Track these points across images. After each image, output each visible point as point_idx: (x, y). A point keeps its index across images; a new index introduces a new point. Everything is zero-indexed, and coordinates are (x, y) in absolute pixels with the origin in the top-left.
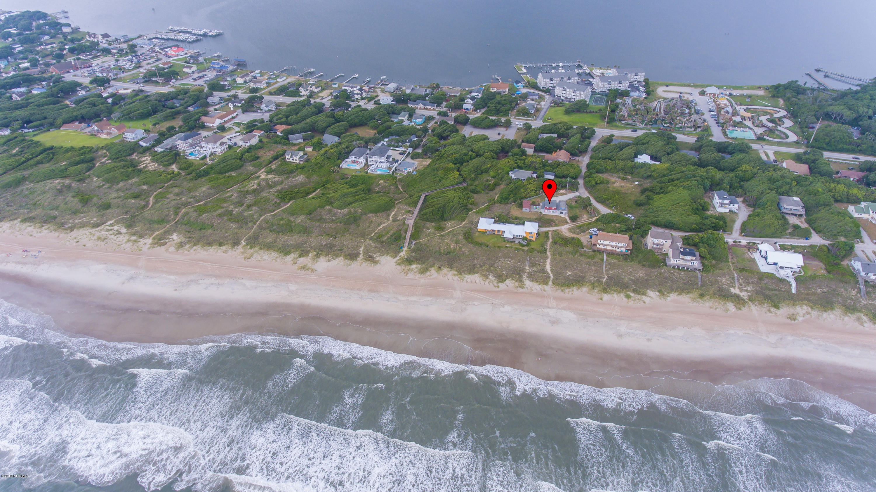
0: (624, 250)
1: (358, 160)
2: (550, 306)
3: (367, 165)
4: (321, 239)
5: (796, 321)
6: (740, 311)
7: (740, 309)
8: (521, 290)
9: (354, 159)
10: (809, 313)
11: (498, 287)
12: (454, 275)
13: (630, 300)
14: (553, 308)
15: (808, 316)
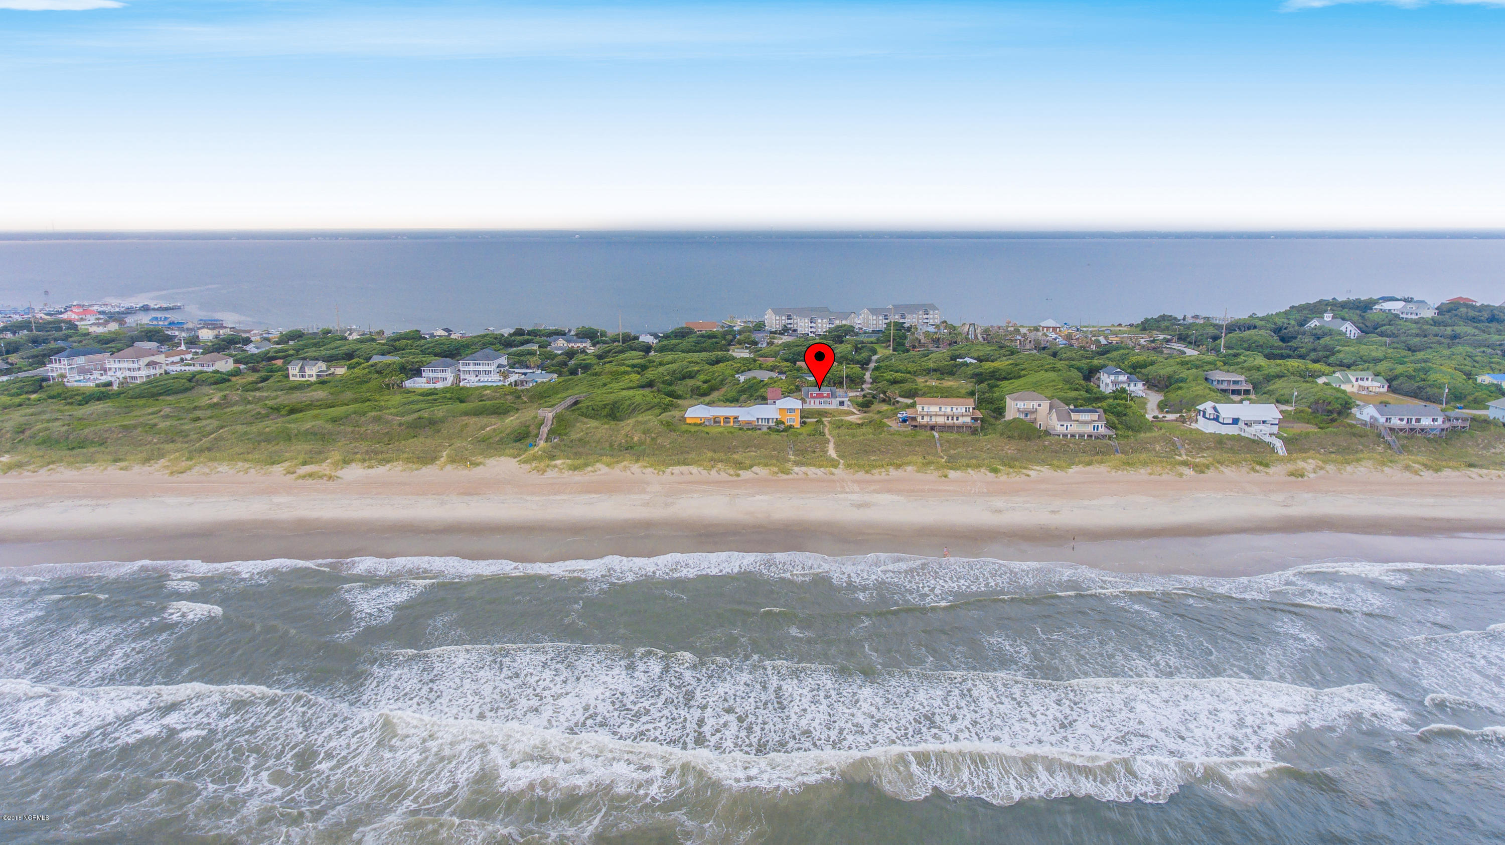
0: (968, 420)
1: (440, 375)
2: (848, 490)
3: (458, 379)
4: (355, 447)
5: (1306, 478)
6: (1202, 475)
7: (1203, 472)
8: (785, 477)
9: (431, 375)
10: (1322, 468)
11: (738, 475)
12: (645, 467)
13: (999, 474)
14: (856, 493)
15: (1322, 472)
